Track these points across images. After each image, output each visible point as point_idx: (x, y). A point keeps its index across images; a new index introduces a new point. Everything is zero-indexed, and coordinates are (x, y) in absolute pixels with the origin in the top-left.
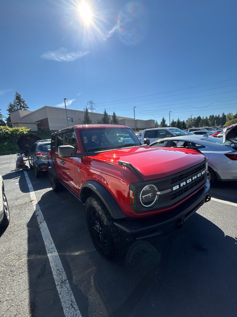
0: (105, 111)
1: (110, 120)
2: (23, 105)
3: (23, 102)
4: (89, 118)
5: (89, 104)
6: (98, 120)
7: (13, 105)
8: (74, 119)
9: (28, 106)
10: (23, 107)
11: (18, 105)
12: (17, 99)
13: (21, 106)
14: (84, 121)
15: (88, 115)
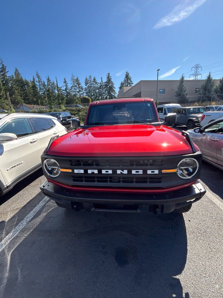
0: (209, 75)
1: (215, 87)
2: (130, 81)
3: (130, 79)
4: (184, 87)
5: (193, 69)
6: (196, 89)
7: (123, 83)
8: (166, 90)
9: (133, 82)
10: (130, 84)
11: (126, 82)
12: (126, 78)
13: (128, 83)
14: (177, 91)
15: (183, 84)
